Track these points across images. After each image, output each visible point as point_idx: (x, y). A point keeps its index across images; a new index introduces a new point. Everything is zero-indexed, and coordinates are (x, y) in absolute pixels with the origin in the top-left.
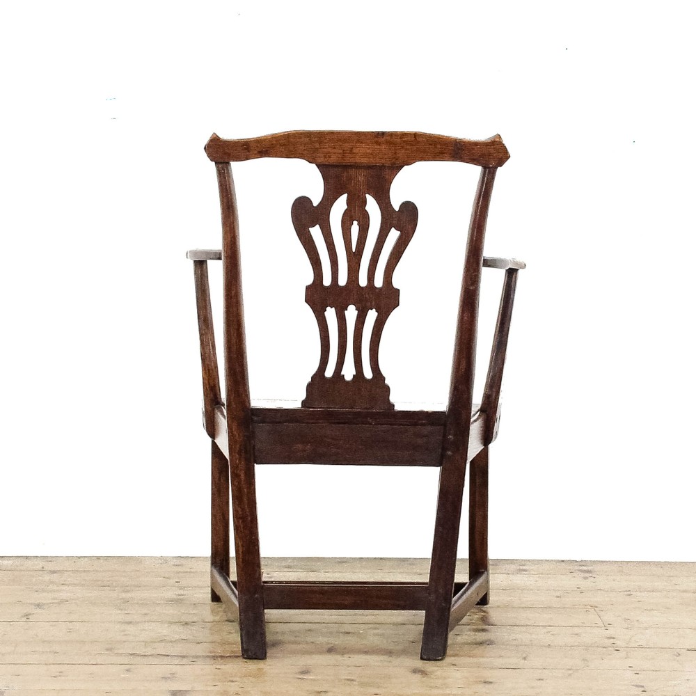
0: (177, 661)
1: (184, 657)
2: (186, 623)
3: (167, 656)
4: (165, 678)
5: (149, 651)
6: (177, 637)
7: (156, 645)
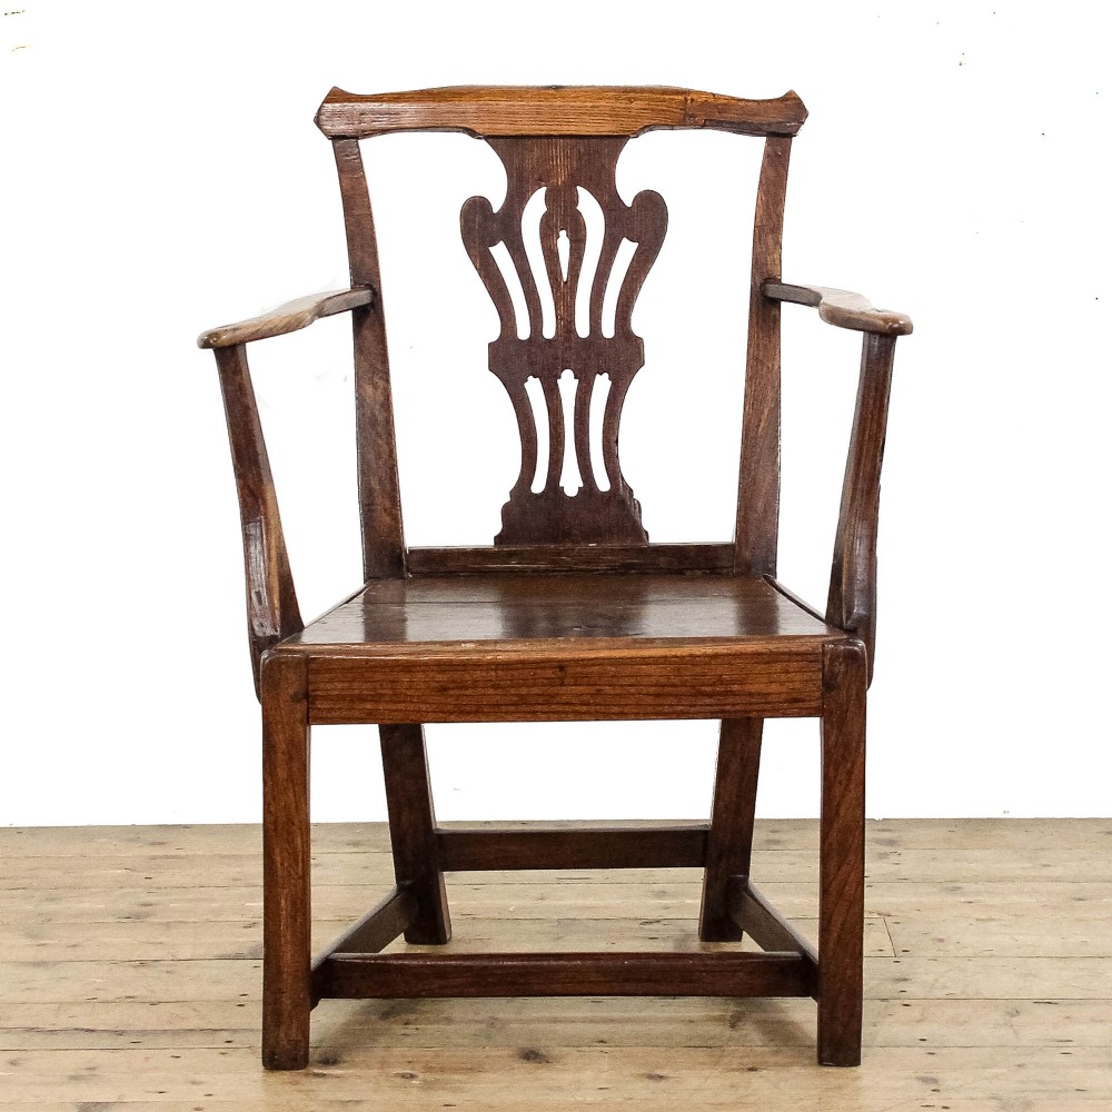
0: (107, 1041)
1: (120, 1033)
2: (143, 963)
3: (93, 1031)
4: (75, 1078)
5: (63, 1022)
6: (119, 992)
7: (76, 1010)
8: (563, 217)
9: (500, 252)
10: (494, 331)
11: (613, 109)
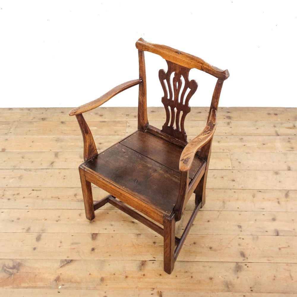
8: (177, 79)
9: (165, 81)
10: (163, 95)
11: (188, 62)
